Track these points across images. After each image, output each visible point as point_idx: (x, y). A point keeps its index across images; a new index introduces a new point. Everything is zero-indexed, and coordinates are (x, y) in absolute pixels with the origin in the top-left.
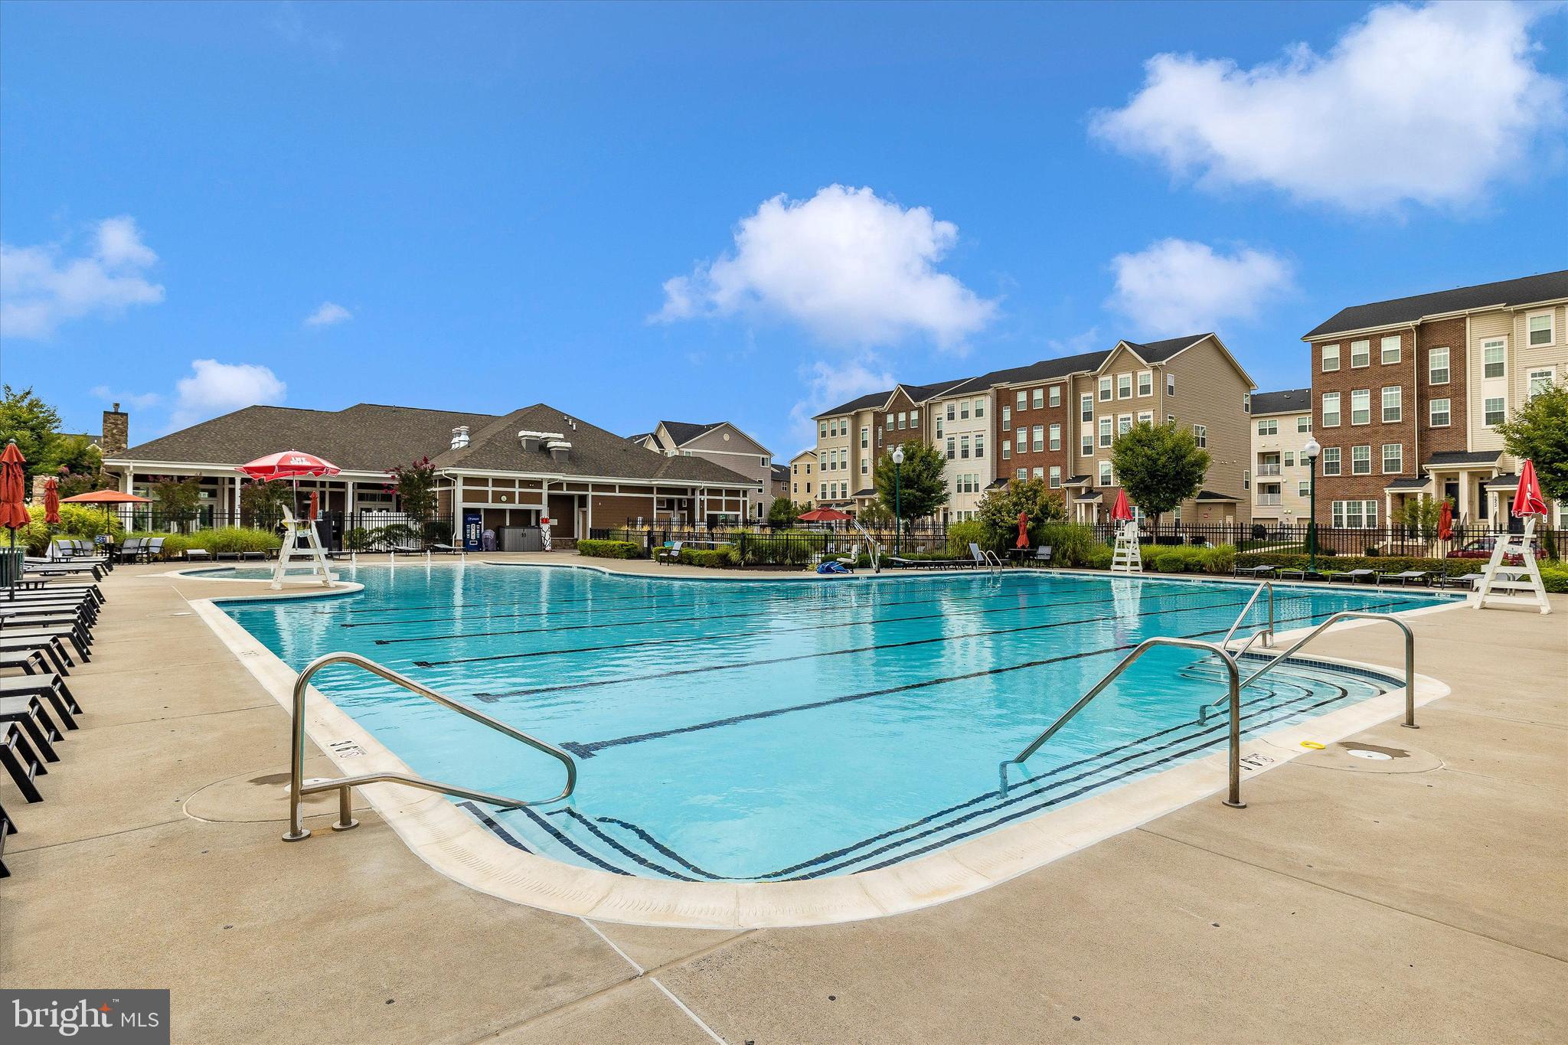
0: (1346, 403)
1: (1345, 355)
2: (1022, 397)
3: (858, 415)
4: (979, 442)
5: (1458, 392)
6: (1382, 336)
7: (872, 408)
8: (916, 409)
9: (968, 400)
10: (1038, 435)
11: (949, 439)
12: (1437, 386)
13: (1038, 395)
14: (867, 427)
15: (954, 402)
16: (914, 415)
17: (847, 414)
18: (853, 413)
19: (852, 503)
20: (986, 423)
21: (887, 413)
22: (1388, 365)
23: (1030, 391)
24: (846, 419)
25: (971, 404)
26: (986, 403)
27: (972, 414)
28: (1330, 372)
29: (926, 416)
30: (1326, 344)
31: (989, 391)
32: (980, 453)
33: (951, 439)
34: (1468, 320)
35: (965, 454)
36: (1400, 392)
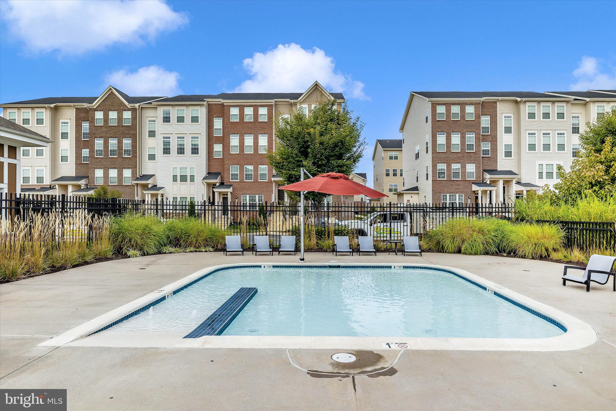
0: (449, 139)
1: (448, 111)
2: (234, 111)
3: (56, 108)
4: (194, 143)
5: (493, 140)
6: (466, 104)
7: (75, 104)
8: (129, 110)
9: (184, 108)
10: (249, 141)
11: (164, 138)
12: (485, 135)
13: (249, 111)
14: (68, 121)
15: (169, 108)
16: (127, 115)
17: (46, 105)
18: (52, 106)
19: (51, 188)
20: (201, 127)
21: (96, 110)
22: (469, 121)
23: (241, 108)
24: (43, 110)
25: (188, 112)
26: (202, 112)
27: (188, 119)
28: (441, 121)
29: (139, 117)
30: (439, 104)
31: (205, 103)
32: (195, 151)
33: (167, 138)
34: (498, 103)
35: (181, 151)
36: (474, 136)
